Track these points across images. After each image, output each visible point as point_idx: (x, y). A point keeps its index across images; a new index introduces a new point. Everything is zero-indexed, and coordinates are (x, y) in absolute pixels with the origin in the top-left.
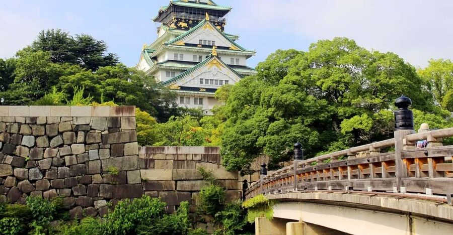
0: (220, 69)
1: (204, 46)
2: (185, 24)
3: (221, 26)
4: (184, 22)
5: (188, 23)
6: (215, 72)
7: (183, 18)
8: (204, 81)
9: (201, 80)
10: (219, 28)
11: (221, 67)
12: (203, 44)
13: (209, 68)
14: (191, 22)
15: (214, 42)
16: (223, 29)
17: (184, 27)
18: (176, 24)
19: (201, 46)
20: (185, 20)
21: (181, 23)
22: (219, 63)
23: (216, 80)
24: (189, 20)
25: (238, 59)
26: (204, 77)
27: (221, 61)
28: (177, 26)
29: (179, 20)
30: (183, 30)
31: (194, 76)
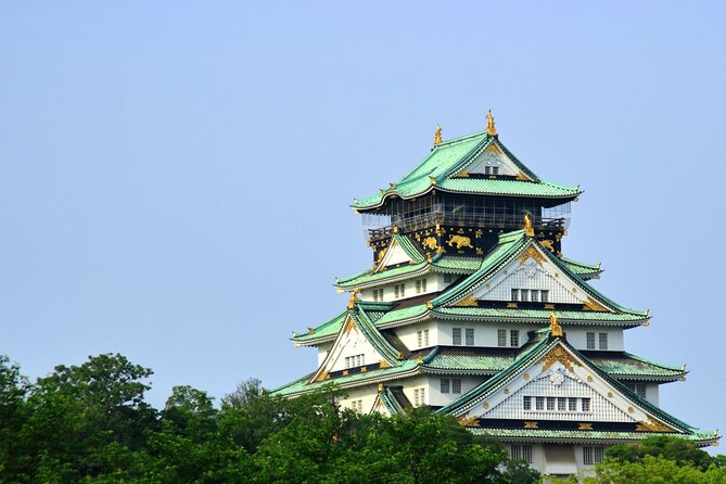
0: (572, 370)
1: (524, 305)
2: (464, 239)
3: (553, 238)
4: (462, 235)
5: (471, 236)
6: (557, 378)
7: (461, 224)
8: (533, 401)
9: (527, 399)
10: (547, 243)
11: (572, 364)
12: (520, 299)
13: (544, 370)
14: (478, 234)
15: (546, 291)
16: (557, 246)
17: (463, 248)
18: (443, 241)
19: (515, 305)
20: (465, 229)
21: (456, 238)
22: (569, 355)
23: (562, 399)
24: (475, 229)
25: (606, 334)
26: (532, 391)
27: (568, 345)
28: (446, 246)
29: (450, 230)
30: (461, 255)
31: (511, 391)
